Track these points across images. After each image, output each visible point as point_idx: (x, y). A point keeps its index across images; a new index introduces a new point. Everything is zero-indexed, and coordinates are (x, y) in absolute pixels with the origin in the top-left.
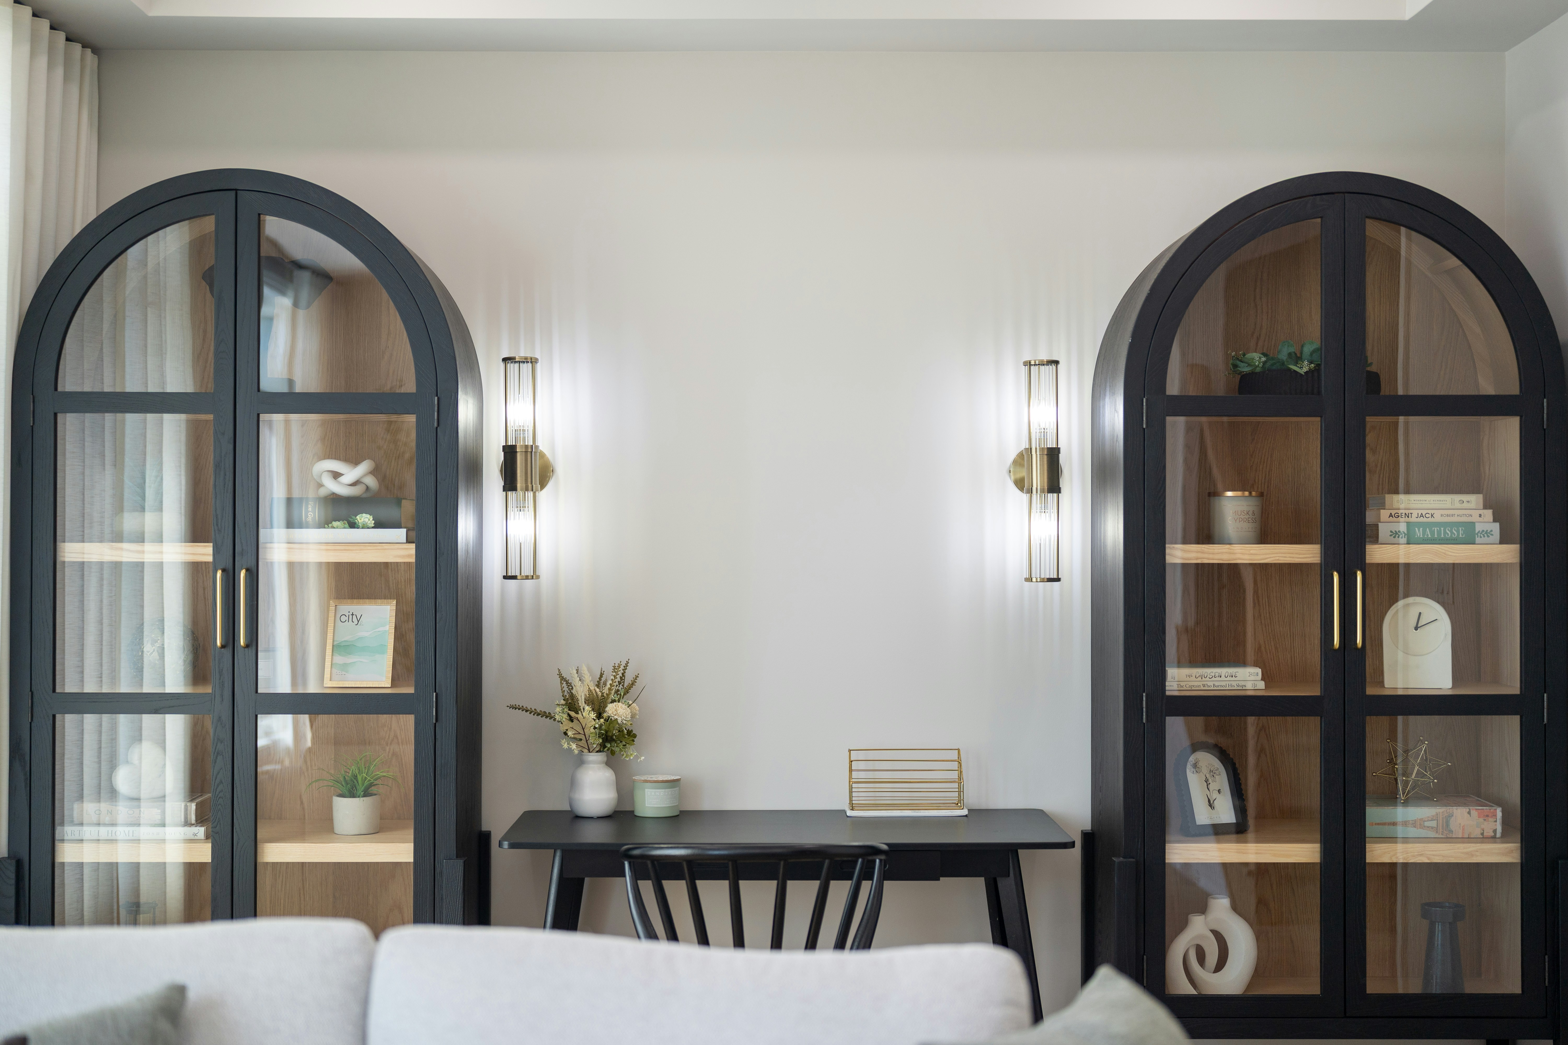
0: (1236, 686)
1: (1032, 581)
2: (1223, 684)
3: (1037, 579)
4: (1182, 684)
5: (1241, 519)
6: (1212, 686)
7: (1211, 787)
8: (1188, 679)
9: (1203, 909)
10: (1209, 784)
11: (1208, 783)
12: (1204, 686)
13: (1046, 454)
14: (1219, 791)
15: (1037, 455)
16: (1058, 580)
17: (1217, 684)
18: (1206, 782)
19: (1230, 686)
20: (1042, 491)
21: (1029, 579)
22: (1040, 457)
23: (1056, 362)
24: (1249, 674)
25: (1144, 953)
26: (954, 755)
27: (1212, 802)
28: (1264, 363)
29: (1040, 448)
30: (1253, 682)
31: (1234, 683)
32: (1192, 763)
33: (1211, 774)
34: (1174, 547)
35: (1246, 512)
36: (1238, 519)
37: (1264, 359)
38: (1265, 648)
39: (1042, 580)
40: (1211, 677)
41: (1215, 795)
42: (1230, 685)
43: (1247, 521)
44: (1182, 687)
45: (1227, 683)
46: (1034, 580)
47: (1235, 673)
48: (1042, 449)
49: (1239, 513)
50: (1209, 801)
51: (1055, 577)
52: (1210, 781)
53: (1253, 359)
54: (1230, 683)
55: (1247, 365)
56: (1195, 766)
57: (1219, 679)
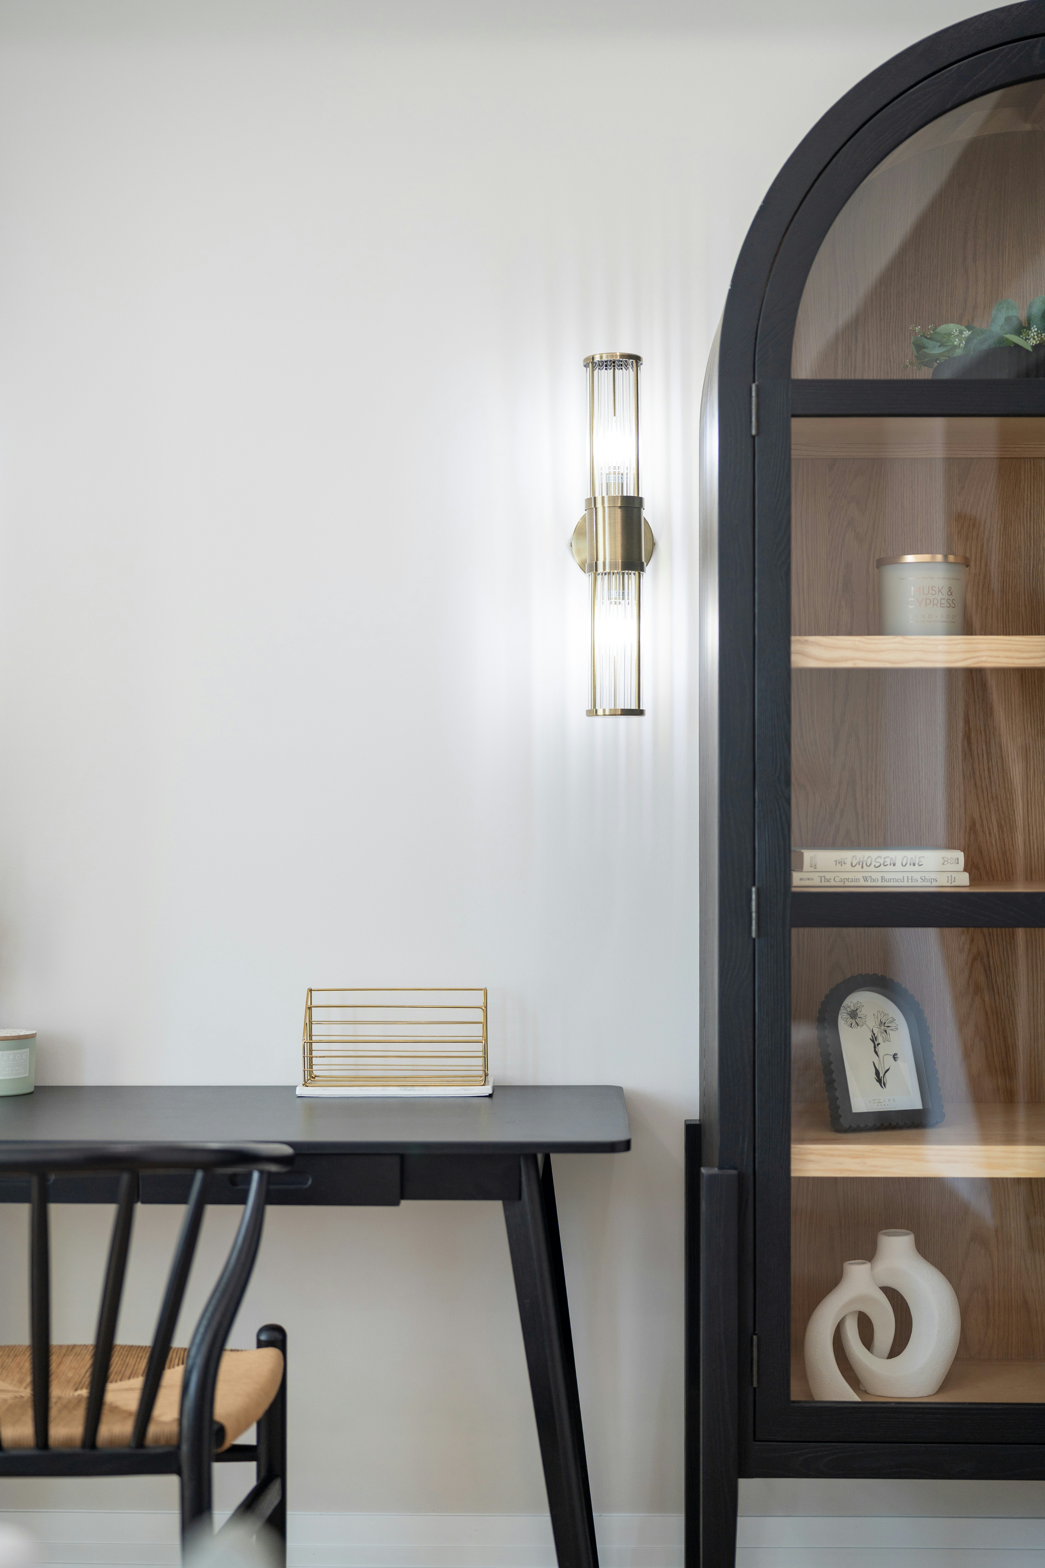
0: (919, 880)
1: (596, 715)
2: (899, 876)
3: (604, 711)
4: (828, 876)
5: (928, 602)
6: (880, 880)
7: (880, 1049)
8: (839, 866)
9: (868, 1253)
10: (878, 1044)
11: (876, 1043)
12: (865, 879)
13: (620, 507)
14: (895, 1057)
15: (604, 507)
16: (639, 712)
17: (887, 876)
18: (873, 1041)
19: (910, 881)
20: (613, 565)
21: (593, 712)
22: (610, 511)
23: (637, 359)
24: (942, 861)
25: (755, 1330)
26: (477, 999)
27: (881, 1075)
28: (969, 340)
29: (609, 497)
30: (949, 874)
31: (917, 876)
32: (849, 1010)
33: (883, 1027)
34: (806, 641)
35: (937, 590)
36: (924, 601)
37: (967, 333)
38: (982, 825)
39: (613, 714)
40: (877, 865)
41: (889, 1062)
42: (910, 878)
43: (939, 605)
44: (828, 881)
45: (906, 875)
46: (600, 712)
47: (919, 858)
48: (613, 499)
49: (926, 592)
50: (877, 1073)
51: (634, 707)
52: (880, 1040)
53: (950, 334)
54: (910, 875)
55: (940, 344)
56: (853, 1015)
57: (892, 868)
